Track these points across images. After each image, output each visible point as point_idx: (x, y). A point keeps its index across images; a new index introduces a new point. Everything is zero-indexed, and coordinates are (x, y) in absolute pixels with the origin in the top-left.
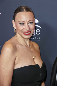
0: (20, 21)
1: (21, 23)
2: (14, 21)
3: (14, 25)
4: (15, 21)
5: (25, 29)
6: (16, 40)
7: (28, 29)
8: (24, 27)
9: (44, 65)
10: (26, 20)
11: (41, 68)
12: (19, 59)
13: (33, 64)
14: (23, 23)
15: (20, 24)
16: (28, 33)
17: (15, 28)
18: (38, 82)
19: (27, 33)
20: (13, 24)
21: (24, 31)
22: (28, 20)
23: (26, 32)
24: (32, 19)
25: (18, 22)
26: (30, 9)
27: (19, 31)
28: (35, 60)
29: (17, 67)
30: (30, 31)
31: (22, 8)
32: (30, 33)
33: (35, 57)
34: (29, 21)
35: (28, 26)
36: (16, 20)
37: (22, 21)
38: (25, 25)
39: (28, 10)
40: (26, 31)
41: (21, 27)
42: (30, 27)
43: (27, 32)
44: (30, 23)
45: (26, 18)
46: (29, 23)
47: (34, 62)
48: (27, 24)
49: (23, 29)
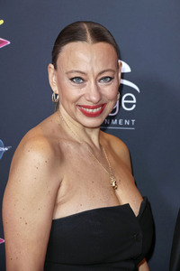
0: (72, 72)
1: (75, 78)
2: (52, 66)
3: (52, 79)
4: (55, 68)
5: (88, 98)
6: (60, 128)
7: (94, 98)
8: (83, 91)
9: (146, 206)
10: (92, 69)
11: (136, 215)
12: (70, 189)
13: (112, 204)
14: (80, 78)
15: (72, 79)
16: (95, 111)
17: (55, 89)
18: (126, 260)
19: (91, 110)
20: (50, 75)
21: (83, 102)
22: (97, 70)
23: (89, 107)
24: (110, 67)
25: (67, 73)
26: (106, 33)
27: (68, 100)
28: (119, 192)
29: (64, 212)
30: (103, 106)
31: (80, 29)
32: (101, 112)
33: (118, 181)
34: (100, 74)
35: (98, 89)
36: (58, 67)
37: (78, 72)
38: (87, 83)
39: (99, 36)
40: (90, 104)
41: (74, 91)
42: (103, 93)
43: (93, 108)
44: (105, 78)
45: (91, 62)
46: (102, 79)
47: (117, 198)
48: (92, 81)
49: (80, 97)
